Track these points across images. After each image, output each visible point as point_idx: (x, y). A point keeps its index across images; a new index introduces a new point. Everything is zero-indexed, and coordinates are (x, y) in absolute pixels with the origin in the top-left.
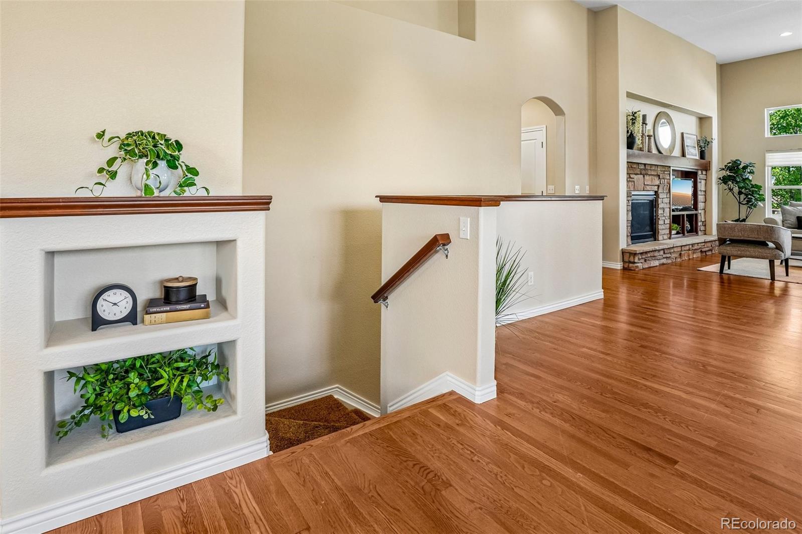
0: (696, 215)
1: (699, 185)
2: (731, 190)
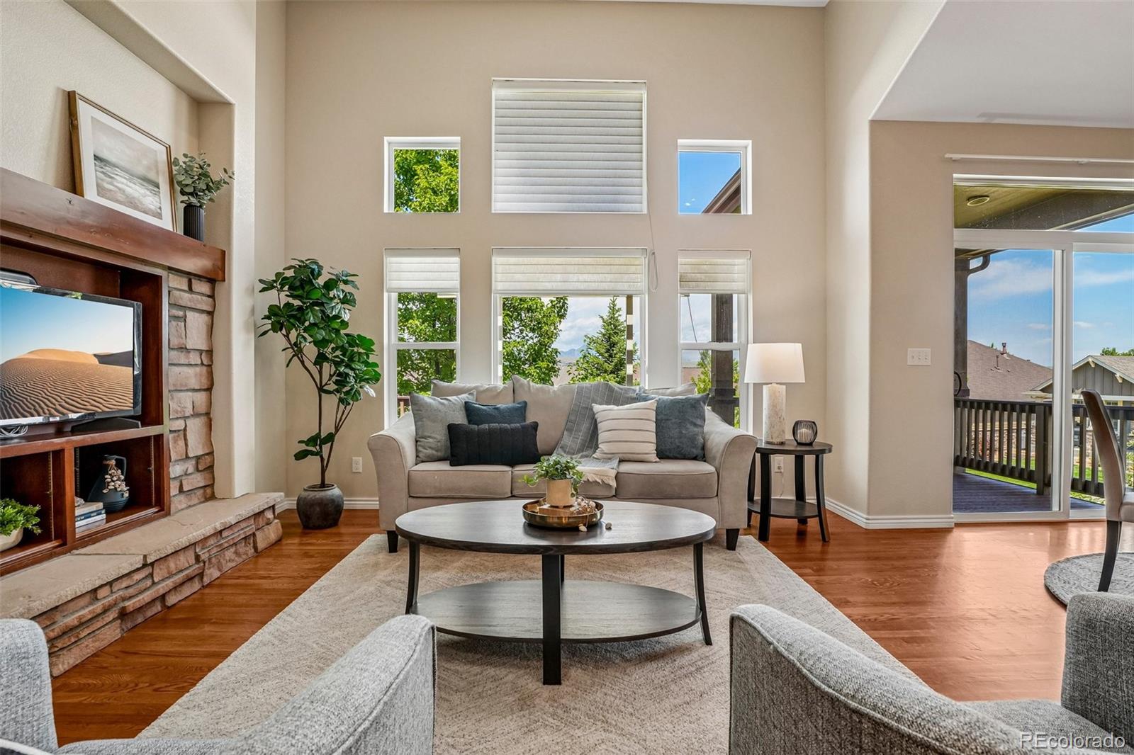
0: (159, 438)
1: (169, 326)
2: (297, 351)
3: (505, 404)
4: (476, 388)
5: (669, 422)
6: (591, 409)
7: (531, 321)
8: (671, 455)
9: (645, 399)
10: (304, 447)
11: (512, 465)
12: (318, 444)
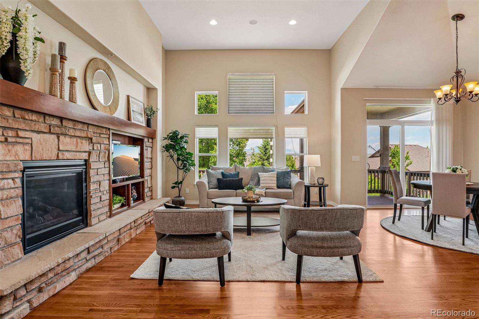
0: (143, 182)
1: (145, 152)
2: (172, 157)
3: (233, 172)
4: (224, 168)
5: (280, 178)
6: (258, 174)
7: (237, 142)
8: (281, 187)
9: (274, 171)
10: (174, 185)
11: (236, 189)
12: (178, 184)
